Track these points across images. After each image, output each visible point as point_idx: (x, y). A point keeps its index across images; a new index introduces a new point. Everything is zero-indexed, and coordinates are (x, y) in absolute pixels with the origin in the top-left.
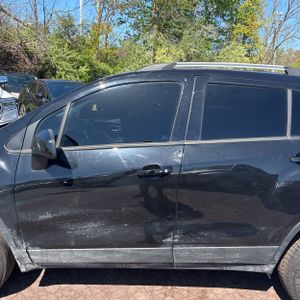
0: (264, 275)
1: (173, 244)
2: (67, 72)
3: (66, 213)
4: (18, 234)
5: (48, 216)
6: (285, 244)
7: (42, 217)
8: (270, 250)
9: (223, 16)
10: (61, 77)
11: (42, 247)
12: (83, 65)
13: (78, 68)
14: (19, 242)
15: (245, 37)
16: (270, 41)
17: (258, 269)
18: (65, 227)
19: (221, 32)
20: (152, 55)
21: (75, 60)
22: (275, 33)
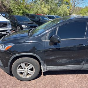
1: (84, 64)
2: (16, 12)
3: (57, 57)
4: (45, 62)
5: (53, 58)
7: (51, 58)
10: (14, 14)
11: (50, 66)
12: (21, 10)
13: (19, 11)
14: (44, 65)
15: (67, 2)
16: (73, 4)
18: (57, 60)
21: (18, 9)
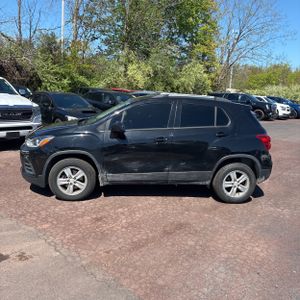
0: (205, 186)
1: (168, 171)
2: (52, 84)
6: (214, 170)
8: (209, 173)
9: (185, 36)
10: (46, 88)
12: (65, 78)
13: (61, 80)
14: (103, 170)
15: (204, 55)
16: (225, 59)
17: (204, 183)
19: (183, 49)
20: (124, 69)
21: (58, 73)
22: (229, 53)
